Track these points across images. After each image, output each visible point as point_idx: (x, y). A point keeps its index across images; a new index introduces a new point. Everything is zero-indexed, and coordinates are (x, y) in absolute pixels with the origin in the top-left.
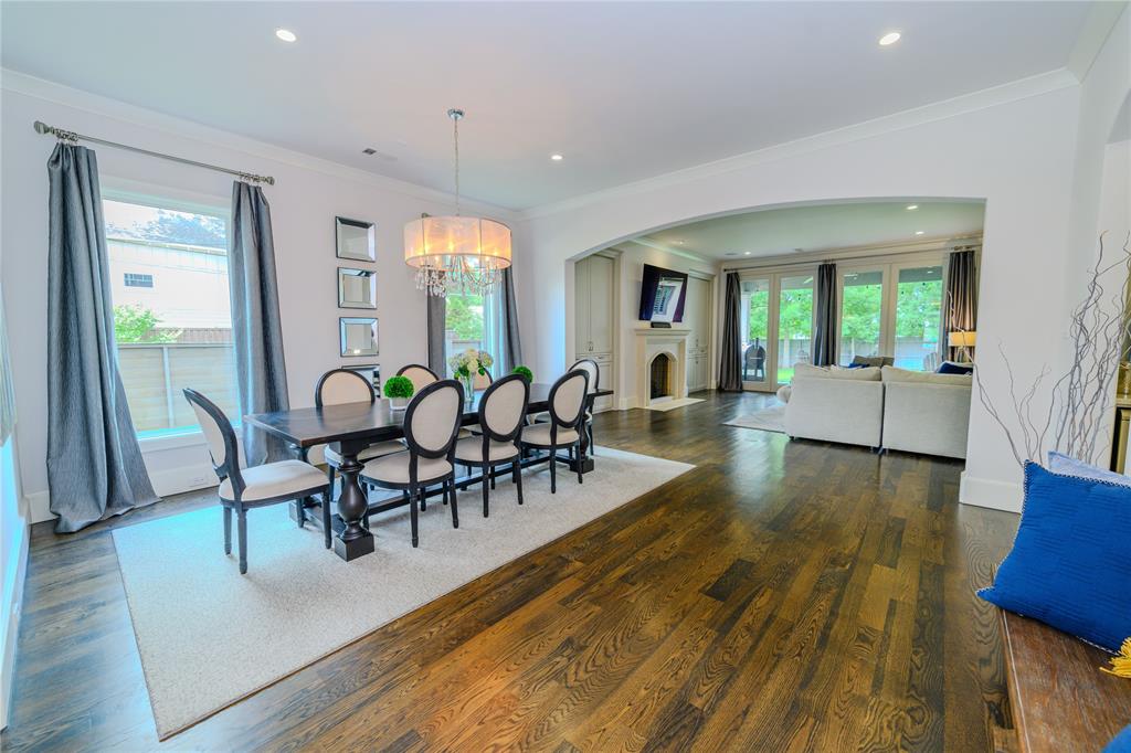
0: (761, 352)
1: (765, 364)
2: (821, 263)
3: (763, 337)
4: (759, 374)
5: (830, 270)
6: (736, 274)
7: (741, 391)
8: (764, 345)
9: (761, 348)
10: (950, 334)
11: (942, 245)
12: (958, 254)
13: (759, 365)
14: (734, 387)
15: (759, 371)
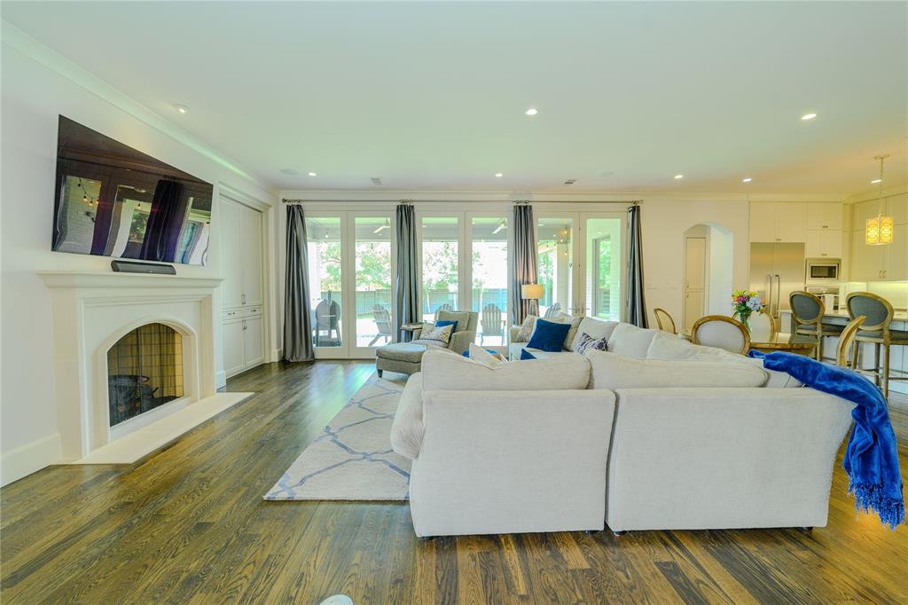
0: (333, 308)
1: (340, 323)
2: (399, 204)
3: (336, 287)
4: (334, 335)
5: (409, 211)
6: (299, 207)
7: (312, 361)
8: (339, 300)
9: (334, 304)
10: (523, 286)
11: (505, 197)
12: (520, 207)
13: (333, 325)
14: (303, 358)
15: (334, 332)
